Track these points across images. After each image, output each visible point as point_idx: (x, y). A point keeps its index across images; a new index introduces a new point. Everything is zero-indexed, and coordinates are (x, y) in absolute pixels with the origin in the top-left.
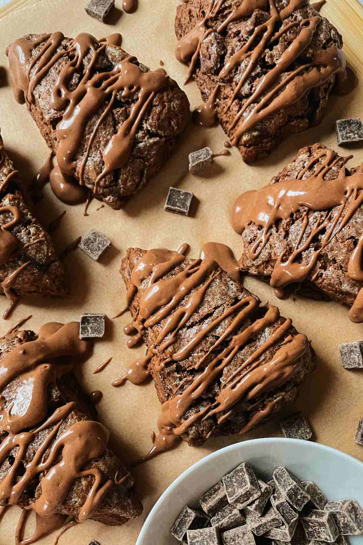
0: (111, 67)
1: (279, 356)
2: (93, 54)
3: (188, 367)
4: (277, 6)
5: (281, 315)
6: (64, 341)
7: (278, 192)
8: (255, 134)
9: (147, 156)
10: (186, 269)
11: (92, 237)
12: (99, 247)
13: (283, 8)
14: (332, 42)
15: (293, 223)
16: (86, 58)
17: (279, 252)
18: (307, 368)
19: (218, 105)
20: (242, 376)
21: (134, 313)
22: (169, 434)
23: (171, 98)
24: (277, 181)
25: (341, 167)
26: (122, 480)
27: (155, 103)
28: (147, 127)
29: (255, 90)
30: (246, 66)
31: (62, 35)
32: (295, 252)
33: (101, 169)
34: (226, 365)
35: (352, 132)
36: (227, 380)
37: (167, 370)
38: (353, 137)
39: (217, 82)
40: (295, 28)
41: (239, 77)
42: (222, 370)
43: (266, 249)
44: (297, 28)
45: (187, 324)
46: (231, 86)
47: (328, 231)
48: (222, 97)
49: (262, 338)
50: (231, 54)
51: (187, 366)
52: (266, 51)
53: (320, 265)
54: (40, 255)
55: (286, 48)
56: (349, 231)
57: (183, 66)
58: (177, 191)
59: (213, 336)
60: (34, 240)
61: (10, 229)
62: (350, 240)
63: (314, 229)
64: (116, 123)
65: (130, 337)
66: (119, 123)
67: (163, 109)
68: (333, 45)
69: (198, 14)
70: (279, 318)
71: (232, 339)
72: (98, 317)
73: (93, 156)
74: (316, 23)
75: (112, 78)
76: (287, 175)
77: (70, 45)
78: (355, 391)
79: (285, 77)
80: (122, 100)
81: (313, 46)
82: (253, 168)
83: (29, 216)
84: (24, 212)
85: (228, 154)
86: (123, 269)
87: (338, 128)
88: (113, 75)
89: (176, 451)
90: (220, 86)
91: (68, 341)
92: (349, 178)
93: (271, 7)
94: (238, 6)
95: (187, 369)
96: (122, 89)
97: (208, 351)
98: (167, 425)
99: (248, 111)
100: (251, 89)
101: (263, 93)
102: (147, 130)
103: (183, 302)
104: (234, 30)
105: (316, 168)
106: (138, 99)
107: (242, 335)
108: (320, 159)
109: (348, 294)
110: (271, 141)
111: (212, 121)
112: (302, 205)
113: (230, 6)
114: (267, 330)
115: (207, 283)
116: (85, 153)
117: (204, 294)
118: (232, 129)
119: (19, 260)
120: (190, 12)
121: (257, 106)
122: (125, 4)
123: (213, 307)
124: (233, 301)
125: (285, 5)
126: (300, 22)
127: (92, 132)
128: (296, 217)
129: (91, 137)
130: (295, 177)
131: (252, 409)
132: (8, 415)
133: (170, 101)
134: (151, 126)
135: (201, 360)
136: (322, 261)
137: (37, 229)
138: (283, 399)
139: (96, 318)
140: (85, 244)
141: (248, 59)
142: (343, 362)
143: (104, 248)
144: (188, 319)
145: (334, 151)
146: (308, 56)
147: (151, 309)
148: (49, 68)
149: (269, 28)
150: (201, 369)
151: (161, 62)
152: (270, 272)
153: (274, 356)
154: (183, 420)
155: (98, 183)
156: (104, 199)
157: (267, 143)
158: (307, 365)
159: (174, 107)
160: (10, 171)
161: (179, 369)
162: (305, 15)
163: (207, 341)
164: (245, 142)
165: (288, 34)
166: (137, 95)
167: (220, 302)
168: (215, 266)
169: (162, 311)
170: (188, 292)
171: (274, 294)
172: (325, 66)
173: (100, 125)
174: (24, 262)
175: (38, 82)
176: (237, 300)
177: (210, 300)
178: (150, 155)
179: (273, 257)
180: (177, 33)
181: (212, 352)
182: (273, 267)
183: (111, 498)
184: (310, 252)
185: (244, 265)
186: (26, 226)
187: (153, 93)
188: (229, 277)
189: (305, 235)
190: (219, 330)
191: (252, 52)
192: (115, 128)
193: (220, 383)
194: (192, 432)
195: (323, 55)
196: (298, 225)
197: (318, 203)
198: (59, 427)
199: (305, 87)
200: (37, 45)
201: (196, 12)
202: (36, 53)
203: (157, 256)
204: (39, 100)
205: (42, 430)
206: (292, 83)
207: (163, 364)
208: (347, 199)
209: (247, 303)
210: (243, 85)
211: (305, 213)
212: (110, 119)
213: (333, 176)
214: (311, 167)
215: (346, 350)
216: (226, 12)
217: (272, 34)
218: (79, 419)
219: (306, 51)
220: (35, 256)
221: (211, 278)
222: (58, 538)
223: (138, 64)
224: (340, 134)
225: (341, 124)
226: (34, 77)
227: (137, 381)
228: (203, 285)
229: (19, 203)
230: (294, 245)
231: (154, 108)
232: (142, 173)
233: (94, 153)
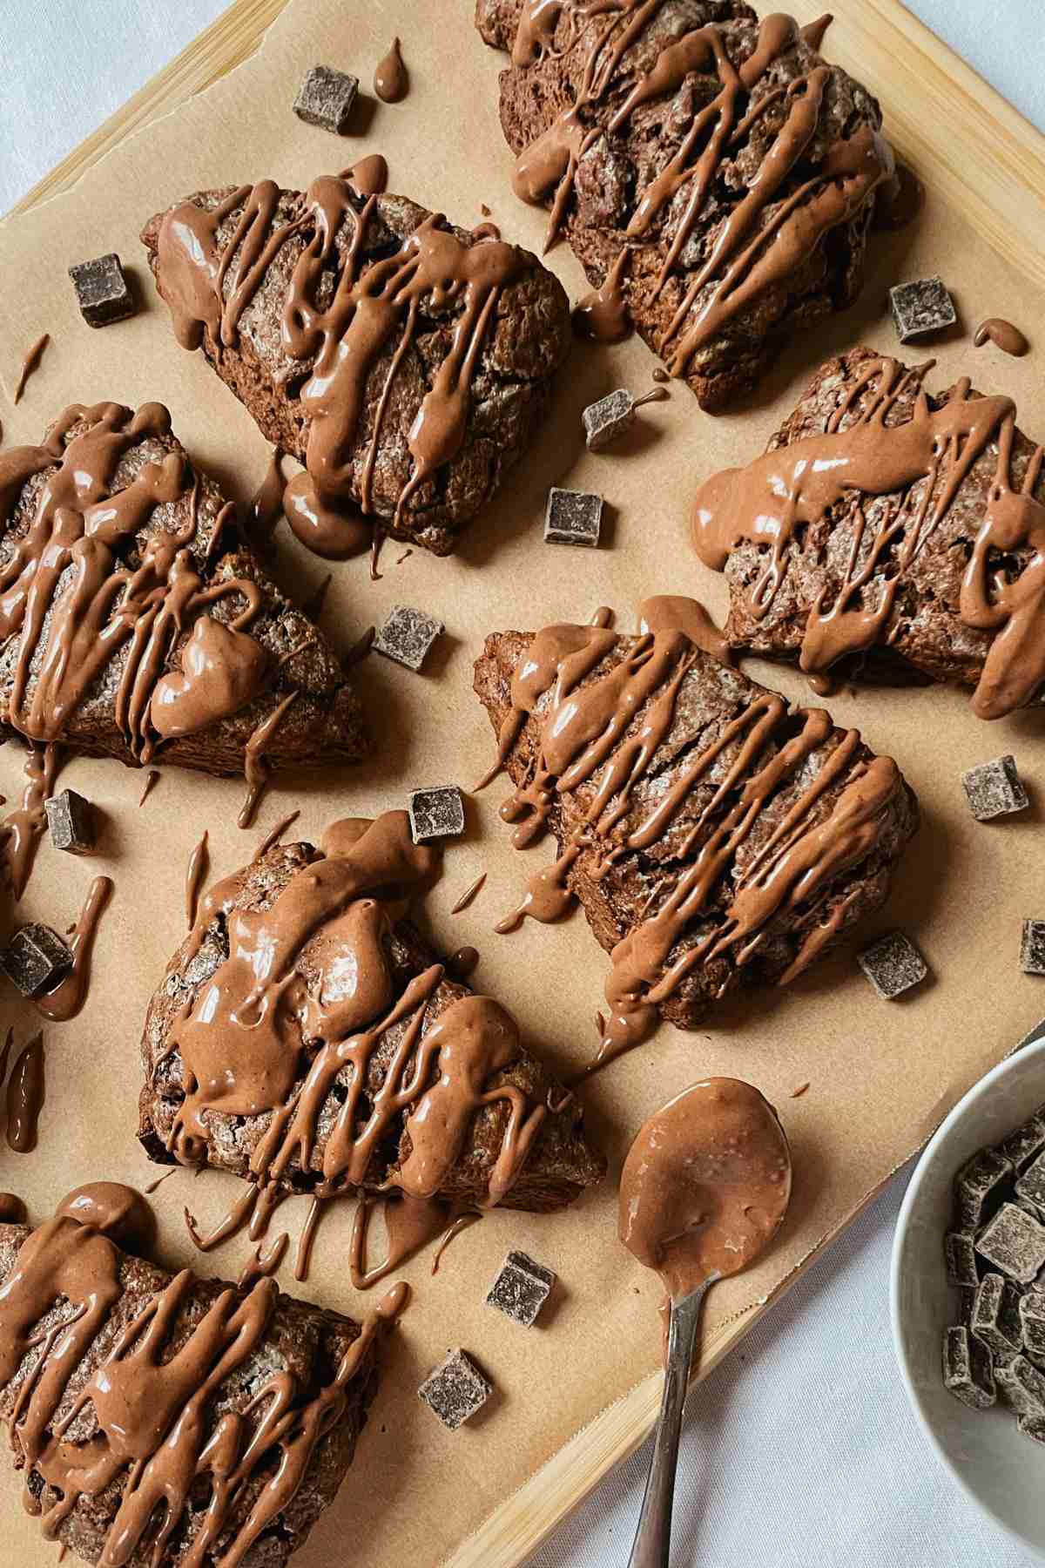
0: (396, 245)
1: (846, 804)
2: (354, 221)
3: (663, 858)
4: (731, 55)
5: (835, 725)
6: (385, 851)
7: (793, 466)
8: (723, 345)
9: (498, 428)
10: (627, 657)
11: (399, 621)
12: (419, 640)
13: (745, 59)
14: (860, 119)
15: (833, 528)
16: (341, 233)
17: (813, 593)
18: (903, 827)
19: (628, 291)
20: (775, 857)
21: (518, 772)
22: (633, 1011)
23: (533, 293)
24: (783, 441)
25: (917, 393)
26: (561, 1105)
27: (501, 311)
28: (492, 367)
29: (711, 251)
30: (686, 202)
31: (274, 185)
32: (847, 588)
33: (409, 473)
34: (741, 842)
35: (927, 309)
36: (745, 870)
37: (620, 871)
38: (930, 319)
39: (623, 242)
40: (778, 105)
41: (675, 228)
42: (733, 852)
43: (784, 591)
44: (782, 101)
45: (649, 771)
46: (656, 248)
47: (910, 534)
48: (637, 272)
49: (804, 776)
50: (649, 179)
51: (661, 855)
52: (723, 164)
53: (902, 609)
54: (315, 674)
55: (765, 150)
56: (952, 528)
57: (534, 212)
58: (568, 495)
59: (706, 786)
60: (297, 644)
61: (245, 628)
62: (958, 546)
63: (879, 532)
64: (426, 368)
65: (516, 826)
66: (432, 365)
67: (520, 322)
68: (863, 126)
69: (558, 93)
70: (832, 732)
71: (744, 786)
72: (446, 791)
73: (387, 445)
74: (820, 84)
75: (403, 270)
76: (804, 427)
77: (300, 207)
78: (1006, 864)
79: (772, 215)
80: (432, 315)
81: (822, 137)
82: (723, 419)
83: (278, 597)
84: (266, 588)
85: (664, 396)
86: (481, 682)
87: (895, 305)
88: (405, 262)
89: (651, 1044)
90: (630, 251)
91: (391, 851)
92: (938, 415)
93: (719, 61)
94: (648, 72)
95: (662, 862)
96: (429, 291)
97: (698, 819)
98: (629, 992)
99: (702, 300)
100: (702, 251)
101: (729, 256)
102: (493, 371)
103: (633, 728)
104: (648, 124)
105: (865, 404)
106: (464, 307)
107: (763, 776)
108: (870, 382)
109: (966, 660)
110: (757, 357)
111: (619, 329)
112: (846, 488)
113: (631, 73)
114: (812, 758)
115: (675, 681)
116: (368, 443)
117: (675, 703)
118: (668, 341)
119: (275, 691)
120: (536, 88)
121: (719, 286)
122: (381, 83)
123: (697, 726)
124: (735, 709)
125: (748, 52)
126: (786, 86)
127: (380, 393)
128: (837, 514)
129: (380, 406)
130: (822, 429)
131: (801, 926)
132: (317, 1004)
133: (532, 300)
134: (500, 362)
135: (688, 839)
136: (905, 600)
137: (298, 620)
138: (863, 893)
139: (441, 795)
140: (387, 639)
141: (687, 186)
142: (973, 807)
143: (430, 640)
144: (649, 760)
145: (896, 361)
146: (813, 160)
147: (567, 753)
148: (266, 267)
149: (725, 113)
150: (690, 858)
151: (484, 207)
152: (798, 640)
153: (835, 809)
154: (665, 969)
155: (405, 503)
156: (417, 537)
157: (749, 360)
158: (902, 819)
159: (541, 312)
160: (219, 506)
161: (645, 866)
162: (795, 69)
163: (696, 798)
164: (702, 366)
165: (766, 119)
166: (462, 298)
167: (709, 716)
168: (684, 645)
169: (591, 754)
170: (640, 705)
171: (808, 687)
172: (852, 176)
173: (394, 376)
174: (286, 693)
175: (247, 302)
176: (742, 707)
177: (687, 713)
178: (506, 426)
179: (801, 607)
180: (509, 137)
181: (707, 820)
182: (803, 628)
183: (547, 1140)
184: (877, 585)
185: (738, 635)
186: (274, 619)
187: (494, 289)
188: (717, 662)
189: (861, 550)
190: (716, 773)
191: (694, 169)
192: (425, 378)
193: (731, 881)
194: (688, 988)
195: (845, 152)
196: (844, 531)
197: (880, 477)
198: (423, 1015)
199: (816, 230)
200: (223, 218)
201: (550, 87)
202: (225, 237)
203: (559, 639)
204: (254, 341)
205: (391, 1025)
206: (787, 227)
207: (608, 862)
208: (940, 461)
209: (763, 710)
210: (683, 243)
211: (855, 503)
212: (413, 360)
213: (904, 416)
214: (853, 403)
215: (976, 781)
216: (623, 86)
217: (733, 125)
218: (459, 997)
219: (810, 148)
220: (306, 679)
221: (681, 669)
222: (438, 1258)
223: (450, 229)
224: (901, 317)
225: (900, 295)
226: (235, 294)
227: (547, 915)
228: (668, 685)
229: (252, 570)
230: (841, 574)
231: (501, 322)
232: (493, 467)
233: (389, 440)
